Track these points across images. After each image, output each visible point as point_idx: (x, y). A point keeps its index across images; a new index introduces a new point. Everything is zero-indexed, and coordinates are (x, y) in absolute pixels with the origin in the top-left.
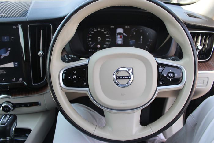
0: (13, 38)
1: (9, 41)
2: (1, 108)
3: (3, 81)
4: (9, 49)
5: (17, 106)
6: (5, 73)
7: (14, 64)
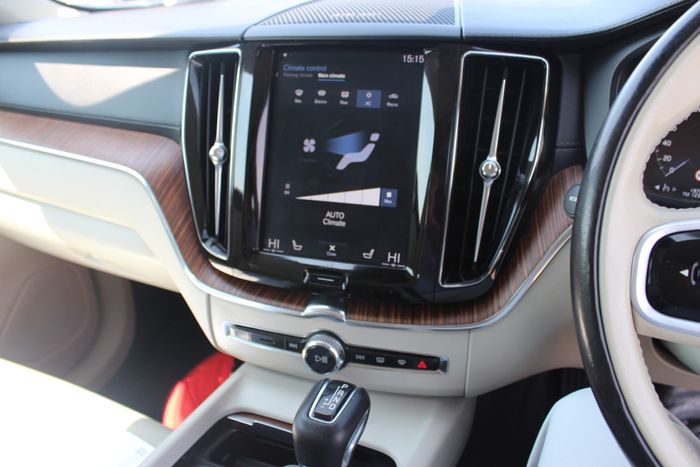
0: (394, 96)
1: (378, 106)
2: (304, 352)
3: (328, 254)
4: (375, 137)
5: (360, 357)
6: (343, 224)
7: (383, 196)
